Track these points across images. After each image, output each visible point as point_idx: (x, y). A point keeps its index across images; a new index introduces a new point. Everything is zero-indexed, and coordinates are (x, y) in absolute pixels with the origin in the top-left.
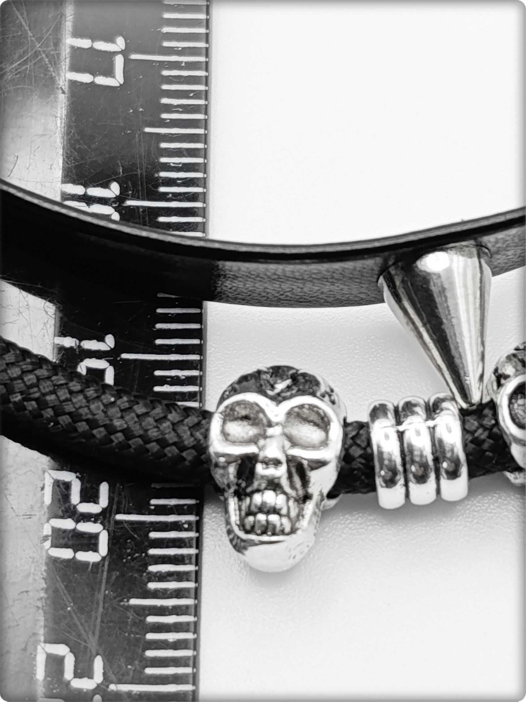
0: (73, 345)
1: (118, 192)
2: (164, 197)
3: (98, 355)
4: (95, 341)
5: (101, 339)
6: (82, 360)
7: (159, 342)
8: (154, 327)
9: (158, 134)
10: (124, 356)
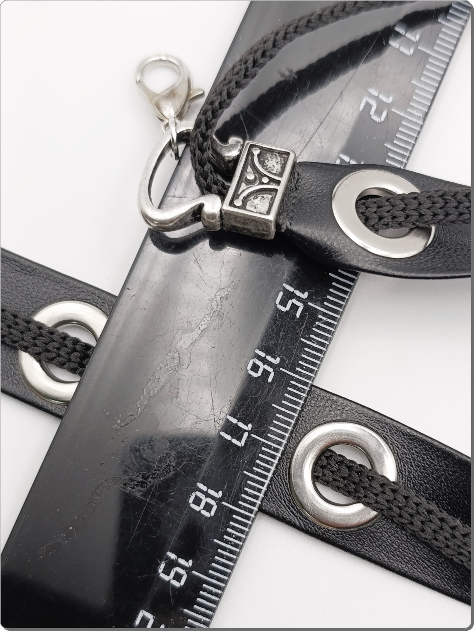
0: (175, 558)
1: (220, 496)
2: (239, 506)
3: (183, 567)
4: (184, 560)
5: (187, 561)
6: (175, 567)
7: (211, 572)
8: (211, 564)
9: (248, 476)
10: (194, 572)
